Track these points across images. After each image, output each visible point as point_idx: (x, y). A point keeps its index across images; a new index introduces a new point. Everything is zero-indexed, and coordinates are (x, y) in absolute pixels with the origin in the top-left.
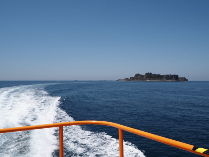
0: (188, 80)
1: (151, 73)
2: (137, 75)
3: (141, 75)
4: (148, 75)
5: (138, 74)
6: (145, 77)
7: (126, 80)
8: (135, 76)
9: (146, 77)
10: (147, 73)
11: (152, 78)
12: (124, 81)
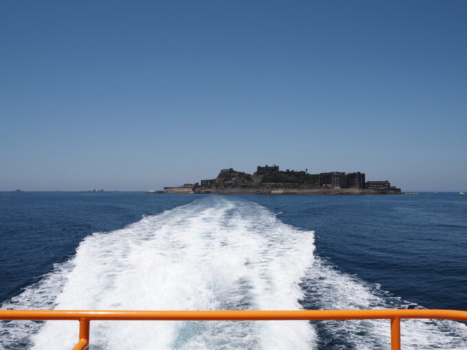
0: (402, 191)
1: (276, 168)
2: (227, 175)
3: (241, 175)
4: (267, 173)
5: (231, 171)
6: (257, 180)
7: (194, 189)
8: (220, 176)
9: (259, 181)
10: (263, 165)
11: (281, 184)
12: (187, 193)
